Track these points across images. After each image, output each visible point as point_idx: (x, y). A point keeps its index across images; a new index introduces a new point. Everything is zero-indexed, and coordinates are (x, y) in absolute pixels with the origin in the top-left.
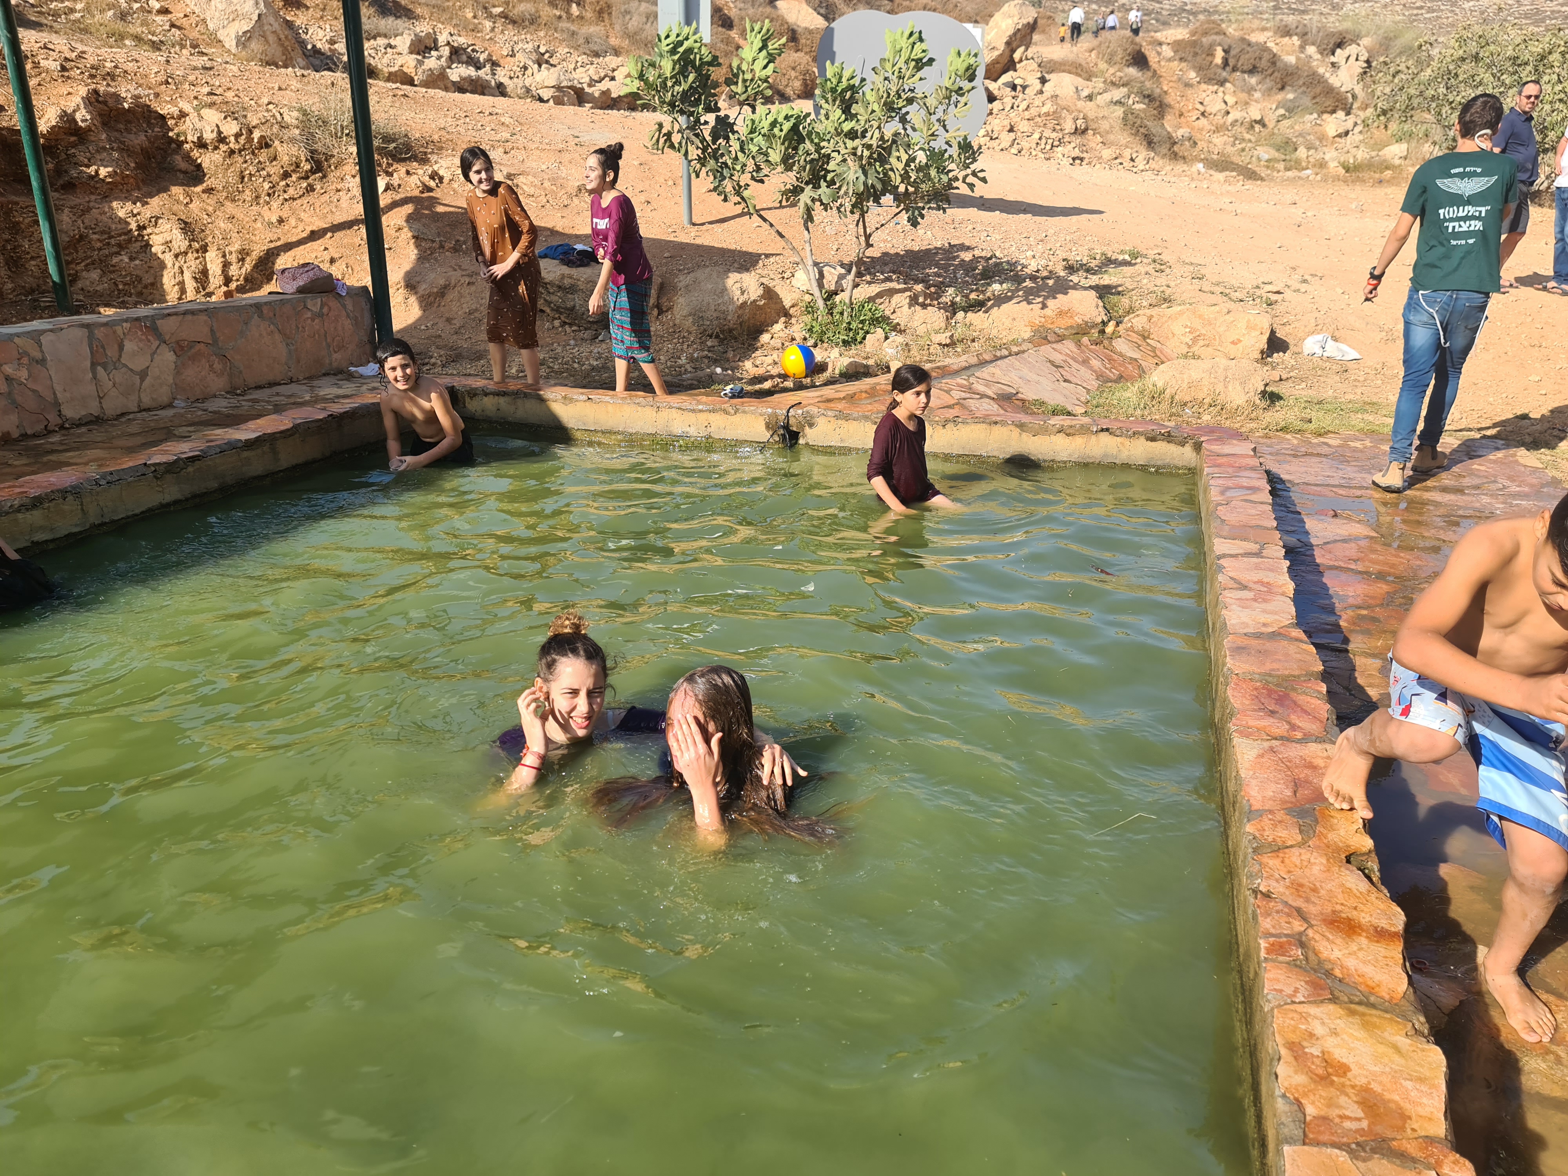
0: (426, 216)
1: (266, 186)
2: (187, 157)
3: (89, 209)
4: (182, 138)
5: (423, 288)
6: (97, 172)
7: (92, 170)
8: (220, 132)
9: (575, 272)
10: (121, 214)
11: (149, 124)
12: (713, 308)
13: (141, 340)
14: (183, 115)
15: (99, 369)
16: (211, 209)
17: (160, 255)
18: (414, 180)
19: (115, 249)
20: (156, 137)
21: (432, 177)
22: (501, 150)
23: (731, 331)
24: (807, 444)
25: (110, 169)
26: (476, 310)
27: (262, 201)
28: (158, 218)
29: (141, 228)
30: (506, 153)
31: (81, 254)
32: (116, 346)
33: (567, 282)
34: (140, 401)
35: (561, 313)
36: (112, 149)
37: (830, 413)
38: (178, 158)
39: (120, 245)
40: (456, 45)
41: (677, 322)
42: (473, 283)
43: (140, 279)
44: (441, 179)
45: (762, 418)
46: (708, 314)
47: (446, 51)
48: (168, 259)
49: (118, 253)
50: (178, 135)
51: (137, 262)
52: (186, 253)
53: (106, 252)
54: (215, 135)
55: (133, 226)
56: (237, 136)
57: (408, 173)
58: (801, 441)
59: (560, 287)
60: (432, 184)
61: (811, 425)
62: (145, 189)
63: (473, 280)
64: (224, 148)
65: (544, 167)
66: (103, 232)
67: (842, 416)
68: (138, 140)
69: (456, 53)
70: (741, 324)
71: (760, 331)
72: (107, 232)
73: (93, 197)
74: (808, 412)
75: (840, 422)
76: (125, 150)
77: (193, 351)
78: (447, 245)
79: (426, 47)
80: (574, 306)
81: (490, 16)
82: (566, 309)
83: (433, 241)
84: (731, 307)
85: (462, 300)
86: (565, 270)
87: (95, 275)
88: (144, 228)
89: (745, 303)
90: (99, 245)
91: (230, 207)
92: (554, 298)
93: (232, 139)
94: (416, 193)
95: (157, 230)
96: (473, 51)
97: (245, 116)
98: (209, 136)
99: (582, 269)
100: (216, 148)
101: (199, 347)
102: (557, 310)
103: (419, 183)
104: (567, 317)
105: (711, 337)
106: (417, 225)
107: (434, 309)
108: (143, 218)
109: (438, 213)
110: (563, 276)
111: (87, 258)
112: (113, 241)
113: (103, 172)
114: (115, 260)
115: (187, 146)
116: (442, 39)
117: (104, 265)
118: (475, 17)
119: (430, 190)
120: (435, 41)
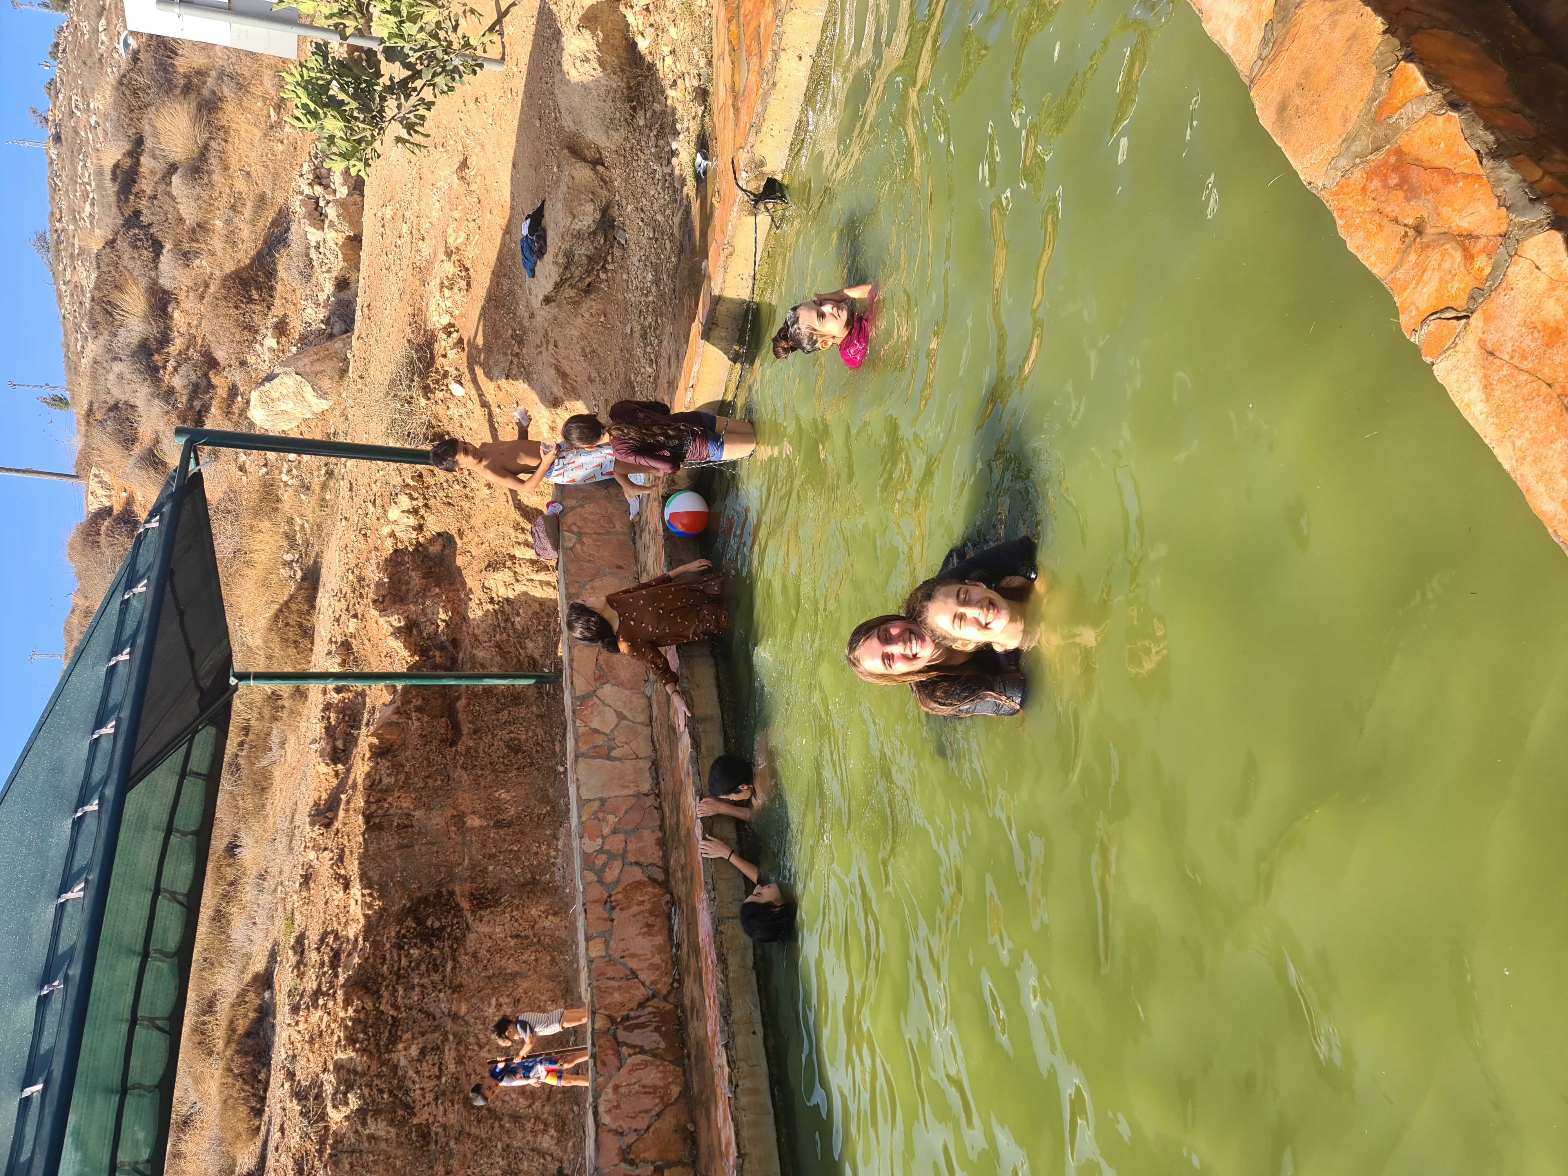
0: (486, 358)
1: (456, 487)
2: (432, 541)
3: (474, 635)
4: (414, 542)
5: (558, 392)
6: (443, 621)
7: (442, 625)
8: (408, 512)
9: (551, 250)
10: (480, 613)
11: (402, 563)
12: (601, 104)
13: (592, 713)
14: (392, 535)
15: (612, 754)
16: (477, 539)
17: (516, 593)
18: (451, 354)
19: (509, 625)
20: (413, 561)
21: (449, 334)
22: (420, 243)
23: (629, 88)
24: (783, 172)
25: (441, 610)
26: (583, 349)
27: (471, 494)
28: (484, 586)
29: (492, 601)
30: (423, 239)
31: (512, 650)
32: (596, 735)
33: (561, 260)
34: (642, 723)
35: (593, 269)
36: (423, 604)
37: (751, 139)
38: (431, 549)
39: (507, 620)
40: (311, 177)
41: (614, 148)
42: (555, 342)
43: (535, 613)
44: (451, 325)
45: (743, 218)
46: (609, 111)
47: (318, 190)
48: (520, 588)
49: (513, 623)
50: (411, 544)
51: (521, 611)
52: (515, 572)
53: (511, 632)
54: (410, 516)
55: (490, 607)
56: (412, 498)
57: (444, 356)
58: (779, 177)
59: (566, 268)
60: (455, 335)
61: (762, 164)
62: (458, 586)
63: (552, 341)
64: (422, 512)
65: (437, 205)
66: (495, 630)
67: (756, 128)
68: (415, 578)
69: (320, 178)
70: (622, 71)
71: (634, 45)
72: (495, 627)
73: (464, 628)
74: (746, 165)
75: (764, 129)
76: (424, 592)
77: (604, 667)
78: (516, 349)
79: (316, 209)
80: (587, 256)
81: (280, 124)
82: (589, 264)
83: (512, 362)
84: (603, 81)
85: (572, 357)
86: (548, 257)
87: (530, 645)
88: (492, 598)
89: (599, 59)
90: (505, 636)
91: (476, 522)
92: (577, 273)
93: (414, 503)
94: (464, 355)
95: (495, 590)
96: (316, 158)
97: (394, 486)
98: (412, 521)
99: (549, 240)
100: (423, 517)
101: (601, 661)
102: (589, 272)
103: (455, 351)
104: (598, 264)
105: (633, 117)
106: (495, 372)
107: (578, 387)
108: (485, 598)
109: (484, 345)
110: (555, 263)
111: (515, 647)
112: (503, 625)
113: (443, 616)
114: (518, 626)
115: (421, 540)
116: (307, 190)
117: (523, 635)
118: (282, 142)
119: (460, 341)
120: (309, 197)
